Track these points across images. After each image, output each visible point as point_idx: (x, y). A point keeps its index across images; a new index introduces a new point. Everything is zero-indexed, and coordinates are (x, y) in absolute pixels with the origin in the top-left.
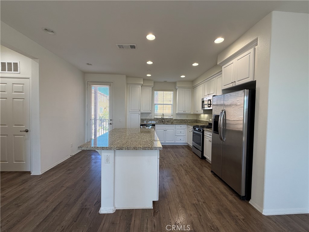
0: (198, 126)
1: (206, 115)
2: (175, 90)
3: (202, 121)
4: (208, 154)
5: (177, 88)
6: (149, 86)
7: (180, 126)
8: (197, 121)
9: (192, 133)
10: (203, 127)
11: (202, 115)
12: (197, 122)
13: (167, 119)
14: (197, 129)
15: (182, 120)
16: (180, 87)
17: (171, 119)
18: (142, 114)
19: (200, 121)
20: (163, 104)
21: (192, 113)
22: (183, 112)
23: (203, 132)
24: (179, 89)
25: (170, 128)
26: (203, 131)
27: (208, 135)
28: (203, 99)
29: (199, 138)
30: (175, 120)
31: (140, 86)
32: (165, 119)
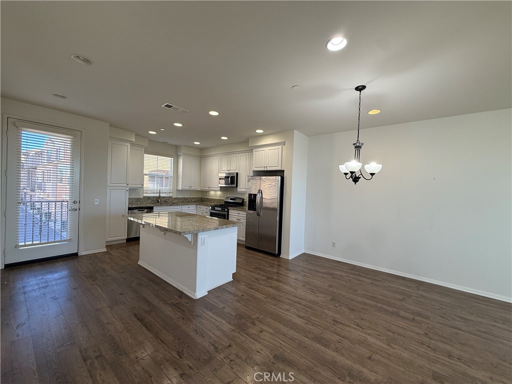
2: (176, 158)
3: (212, 199)
5: (179, 154)
6: (141, 146)
7: (189, 206)
8: (203, 200)
11: (213, 193)
13: (164, 197)
14: (218, 209)
16: (184, 154)
17: (169, 197)
21: (199, 190)
22: (188, 188)
23: (228, 212)
24: (184, 156)
27: (236, 214)
30: (175, 198)
31: (129, 145)
32: (161, 197)
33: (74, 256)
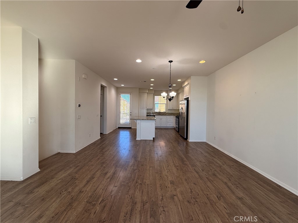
7: (170, 116)
9: (175, 120)
20: (160, 104)
21: (177, 109)
22: (172, 108)
25: (164, 118)
30: (167, 113)
31: (146, 94)
32: (161, 112)
33: (130, 128)
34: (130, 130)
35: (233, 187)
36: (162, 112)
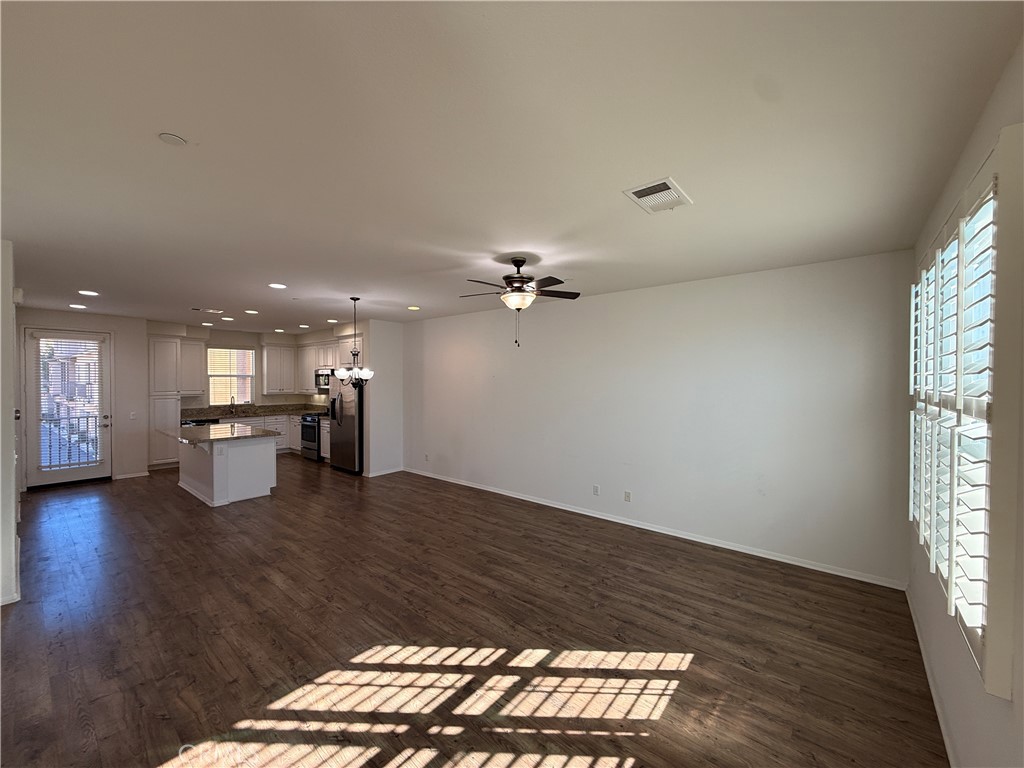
0: (309, 415)
1: (323, 396)
2: (259, 349)
3: (316, 406)
4: (326, 452)
5: (264, 344)
6: (199, 340)
7: (275, 417)
8: (307, 407)
9: (300, 427)
10: (319, 415)
11: (317, 396)
12: (307, 409)
14: (309, 419)
15: (276, 406)
16: (268, 345)
17: (250, 406)
18: (184, 399)
19: (312, 405)
20: (231, 376)
21: (296, 393)
22: (278, 391)
23: (319, 422)
24: (269, 347)
26: (319, 420)
27: (326, 425)
28: (317, 371)
29: (310, 433)
30: (259, 407)
31: (178, 341)
32: (237, 406)
33: (107, 480)
34: (107, 487)
35: (484, 517)
36: (241, 406)
